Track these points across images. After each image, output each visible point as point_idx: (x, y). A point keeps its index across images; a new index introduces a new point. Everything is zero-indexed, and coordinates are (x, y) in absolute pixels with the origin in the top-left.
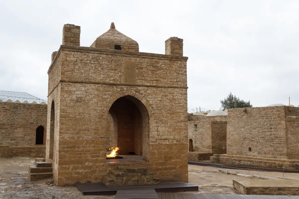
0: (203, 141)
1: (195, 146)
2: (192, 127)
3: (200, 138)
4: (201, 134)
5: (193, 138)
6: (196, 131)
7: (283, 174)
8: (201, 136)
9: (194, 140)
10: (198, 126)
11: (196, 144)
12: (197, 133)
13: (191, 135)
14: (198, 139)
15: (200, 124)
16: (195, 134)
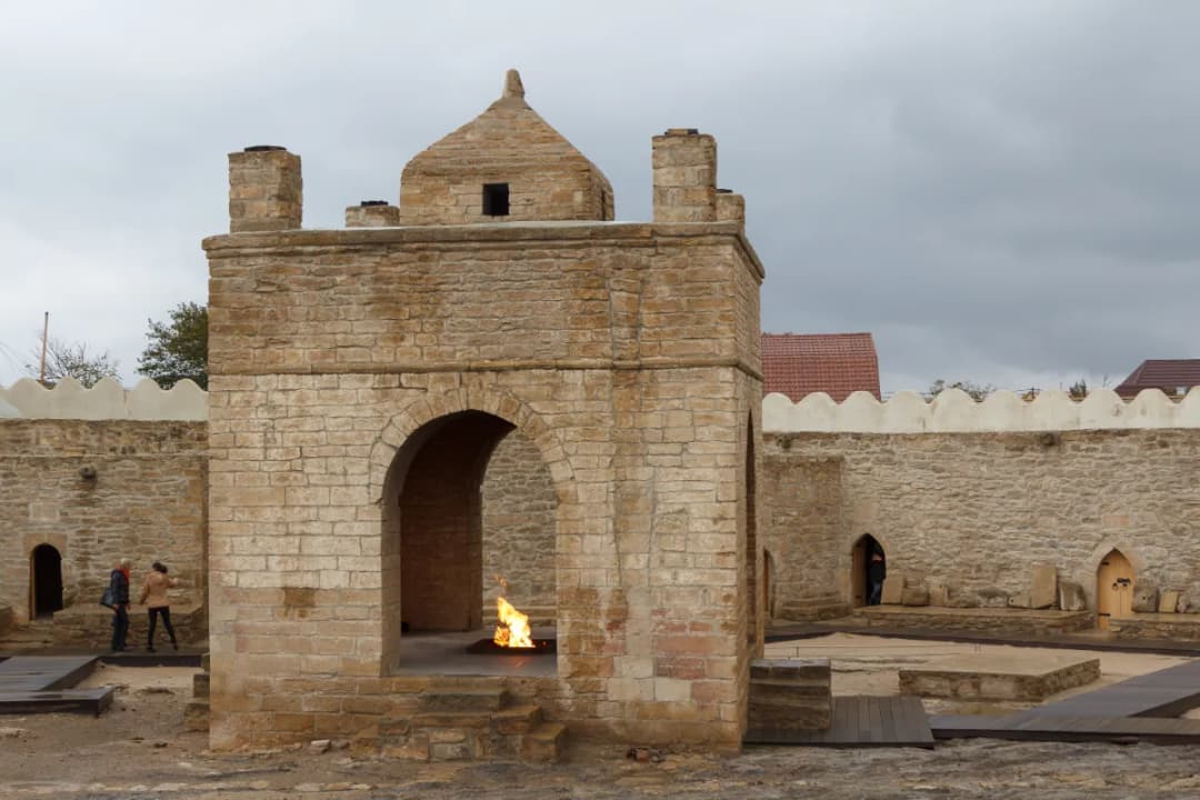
0: (139, 551)
1: (79, 579)
2: (57, 484)
3: (120, 540)
4: (127, 521)
5: (65, 537)
6: (91, 503)
7: (798, 648)
8: (126, 526)
9: (69, 549)
10: (104, 478)
11: (86, 566)
12: (95, 513)
13: (49, 526)
14: (105, 546)
15: (120, 469)
16: (82, 517)
